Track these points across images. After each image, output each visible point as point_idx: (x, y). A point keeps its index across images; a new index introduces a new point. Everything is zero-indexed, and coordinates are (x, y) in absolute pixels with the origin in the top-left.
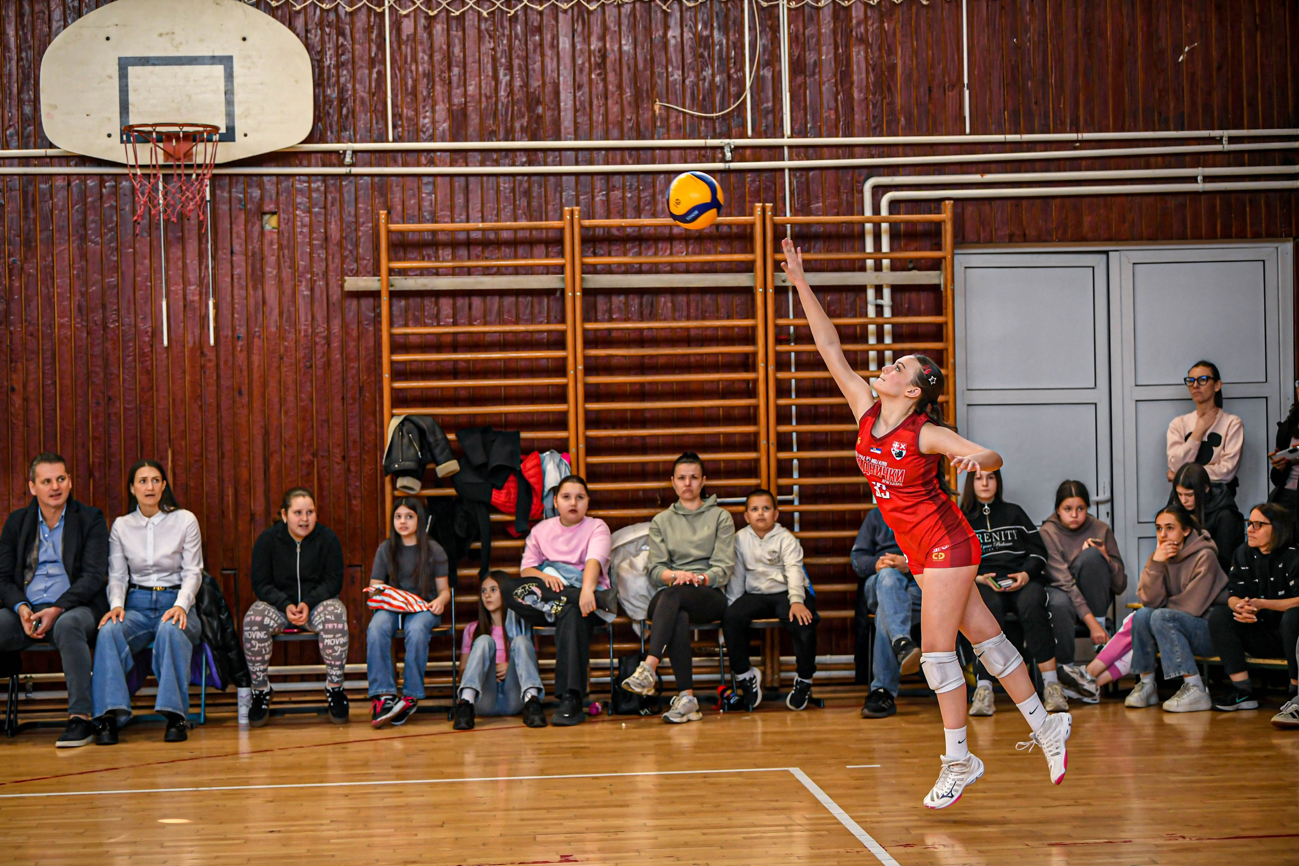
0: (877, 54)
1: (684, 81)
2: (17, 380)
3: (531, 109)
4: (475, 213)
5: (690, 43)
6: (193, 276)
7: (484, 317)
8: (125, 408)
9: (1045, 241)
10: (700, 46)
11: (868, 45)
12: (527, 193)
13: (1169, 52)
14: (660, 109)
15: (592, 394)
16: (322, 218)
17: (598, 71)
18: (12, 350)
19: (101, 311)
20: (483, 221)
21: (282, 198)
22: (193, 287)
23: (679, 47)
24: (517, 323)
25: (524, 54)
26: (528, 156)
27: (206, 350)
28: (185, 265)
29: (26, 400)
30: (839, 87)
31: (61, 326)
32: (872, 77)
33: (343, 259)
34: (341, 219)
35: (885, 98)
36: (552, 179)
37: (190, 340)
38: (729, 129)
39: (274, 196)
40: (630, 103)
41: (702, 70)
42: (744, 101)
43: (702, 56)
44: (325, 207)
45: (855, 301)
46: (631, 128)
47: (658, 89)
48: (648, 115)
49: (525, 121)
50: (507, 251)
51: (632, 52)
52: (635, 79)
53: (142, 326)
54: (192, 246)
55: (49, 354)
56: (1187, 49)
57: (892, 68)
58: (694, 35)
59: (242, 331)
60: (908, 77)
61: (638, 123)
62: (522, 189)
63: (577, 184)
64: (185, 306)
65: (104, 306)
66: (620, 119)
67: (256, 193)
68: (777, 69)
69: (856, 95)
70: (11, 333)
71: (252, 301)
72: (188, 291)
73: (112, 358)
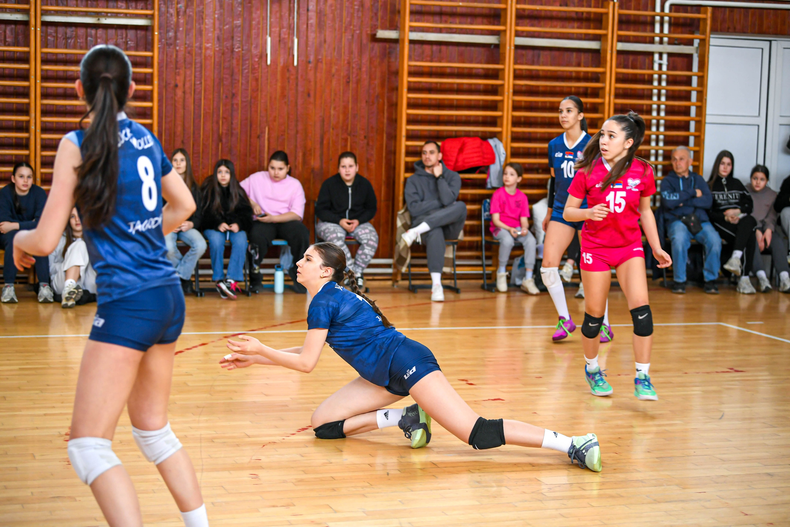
2: (180, 80)
6: (285, 23)
9: (745, 33)
22: (284, 30)
27: (292, 69)
28: (281, 16)
31: (207, 48)
33: (371, 18)
37: (281, 62)
45: (646, 60)
50: (461, 19)
54: (285, 4)
55: (198, 65)
59: (312, 58)
70: (177, 51)
71: (318, 40)
72: (282, 32)
73: (236, 70)
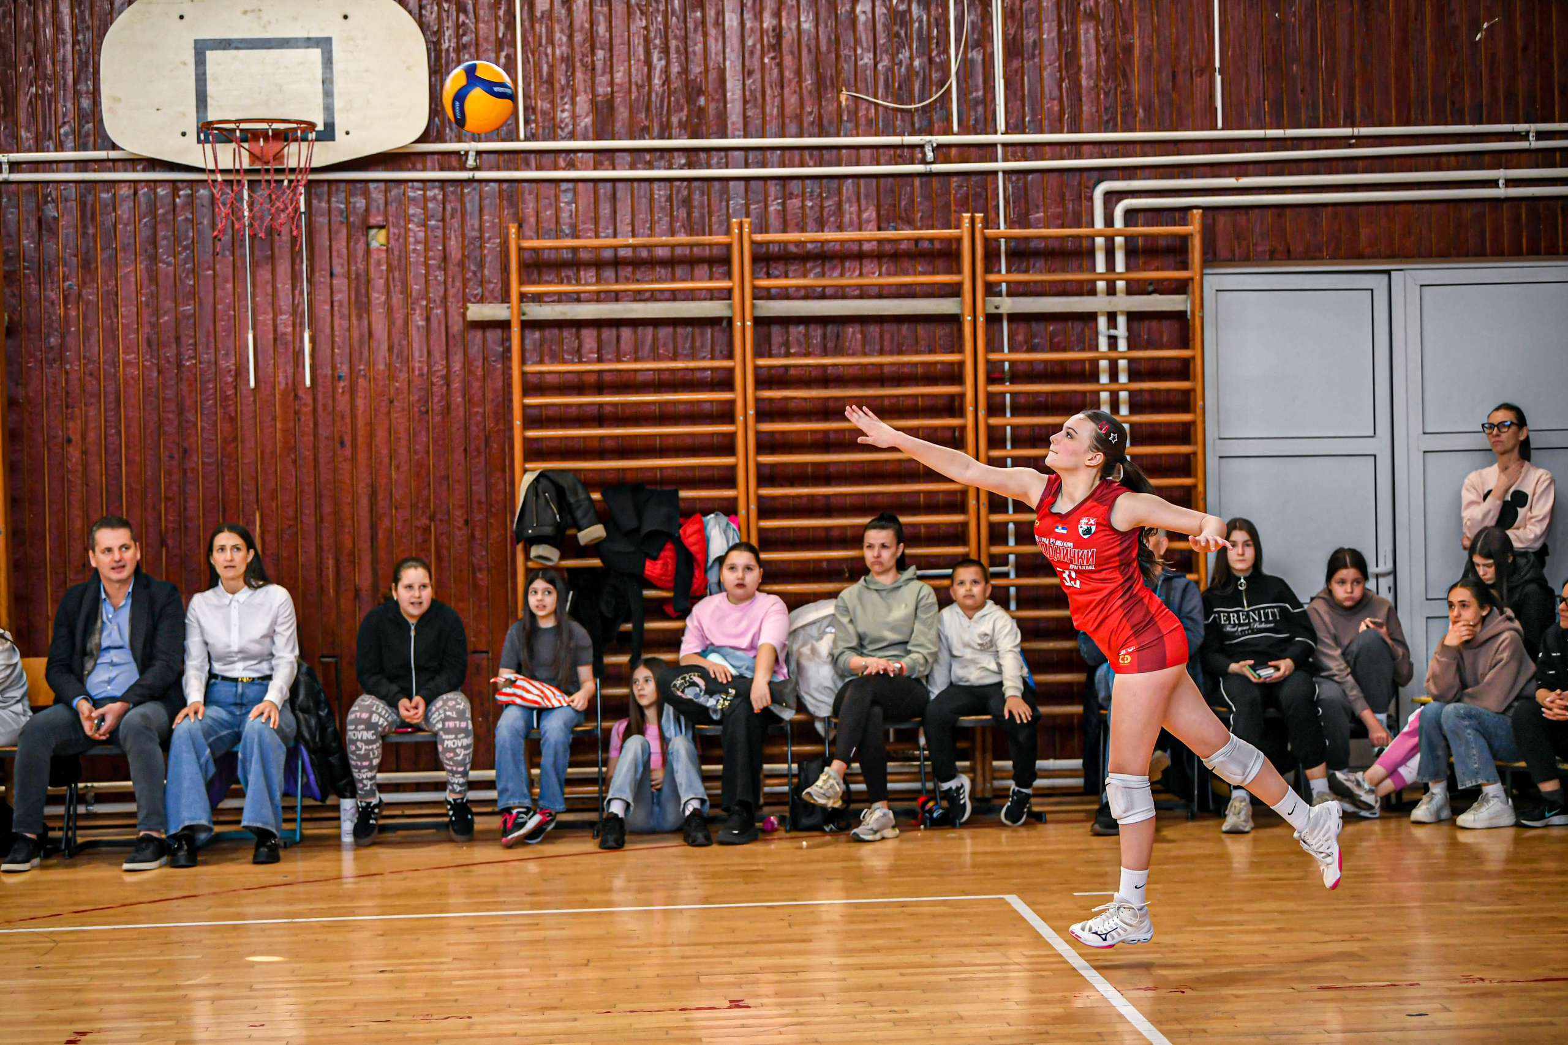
0: (1109, 32)
1: (876, 65)
2: (74, 428)
3: (691, 99)
4: (624, 227)
5: (883, 19)
6: (285, 303)
7: (636, 351)
8: (203, 463)
9: (1314, 258)
10: (895, 24)
11: (1099, 22)
12: (687, 202)
13: (1464, 30)
14: (847, 99)
15: (766, 445)
16: (439, 233)
17: (772, 54)
18: (67, 393)
19: (174, 346)
20: (634, 236)
21: (392, 208)
22: (284, 317)
23: (870, 23)
24: (674, 358)
25: (683, 33)
26: (688, 158)
27: (300, 393)
28: (275, 289)
29: (84, 452)
30: (1064, 73)
31: (127, 363)
32: (1103, 61)
33: (465, 282)
34: (463, 235)
35: (1119, 85)
36: (717, 185)
37: (282, 381)
38: (931, 123)
39: (382, 207)
40: (810, 92)
41: (898, 53)
42: (949, 91)
43: (897, 35)
44: (443, 220)
45: (1083, 330)
46: (813, 123)
47: (844, 75)
48: (832, 107)
49: (683, 115)
50: (663, 272)
51: (813, 30)
52: (816, 64)
53: (223, 363)
54: (284, 268)
55: (112, 398)
56: (1485, 26)
57: (1128, 49)
58: (888, 9)
59: (343, 370)
60: (1148, 60)
61: (820, 117)
62: (680, 197)
63: (746, 191)
64: (275, 339)
65: (178, 339)
66: (798, 111)
67: (360, 203)
68: (989, 50)
69: (1084, 82)
70: (67, 373)
71: (355, 334)
72: (279, 322)
73: (188, 403)
